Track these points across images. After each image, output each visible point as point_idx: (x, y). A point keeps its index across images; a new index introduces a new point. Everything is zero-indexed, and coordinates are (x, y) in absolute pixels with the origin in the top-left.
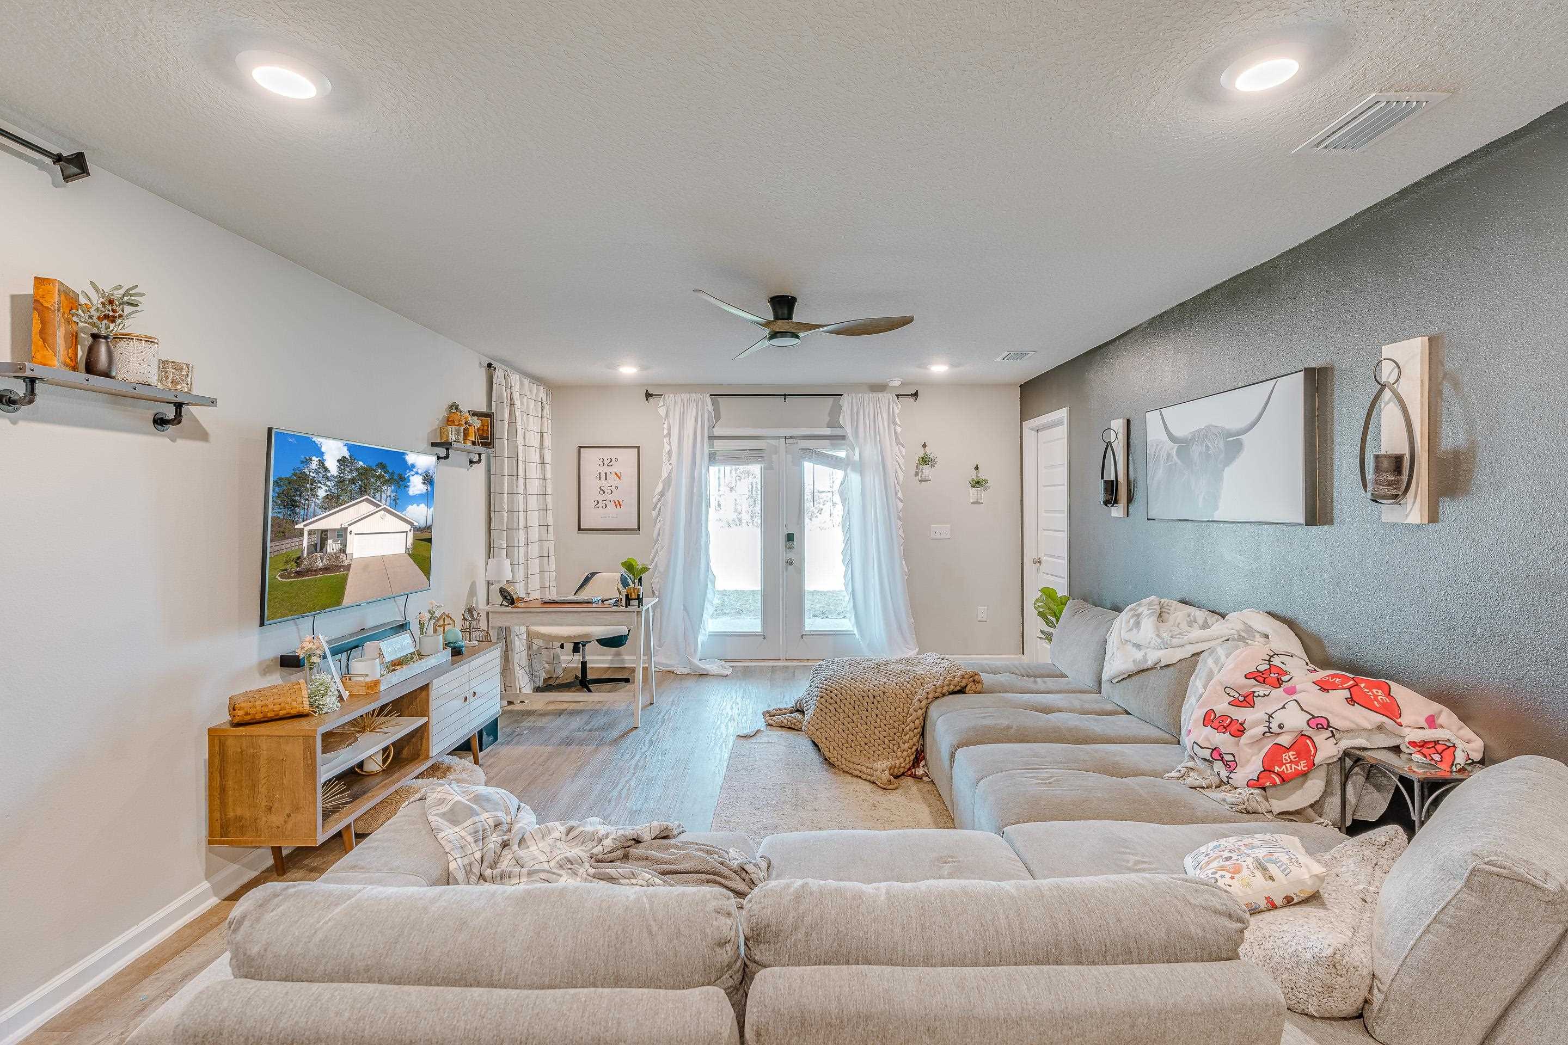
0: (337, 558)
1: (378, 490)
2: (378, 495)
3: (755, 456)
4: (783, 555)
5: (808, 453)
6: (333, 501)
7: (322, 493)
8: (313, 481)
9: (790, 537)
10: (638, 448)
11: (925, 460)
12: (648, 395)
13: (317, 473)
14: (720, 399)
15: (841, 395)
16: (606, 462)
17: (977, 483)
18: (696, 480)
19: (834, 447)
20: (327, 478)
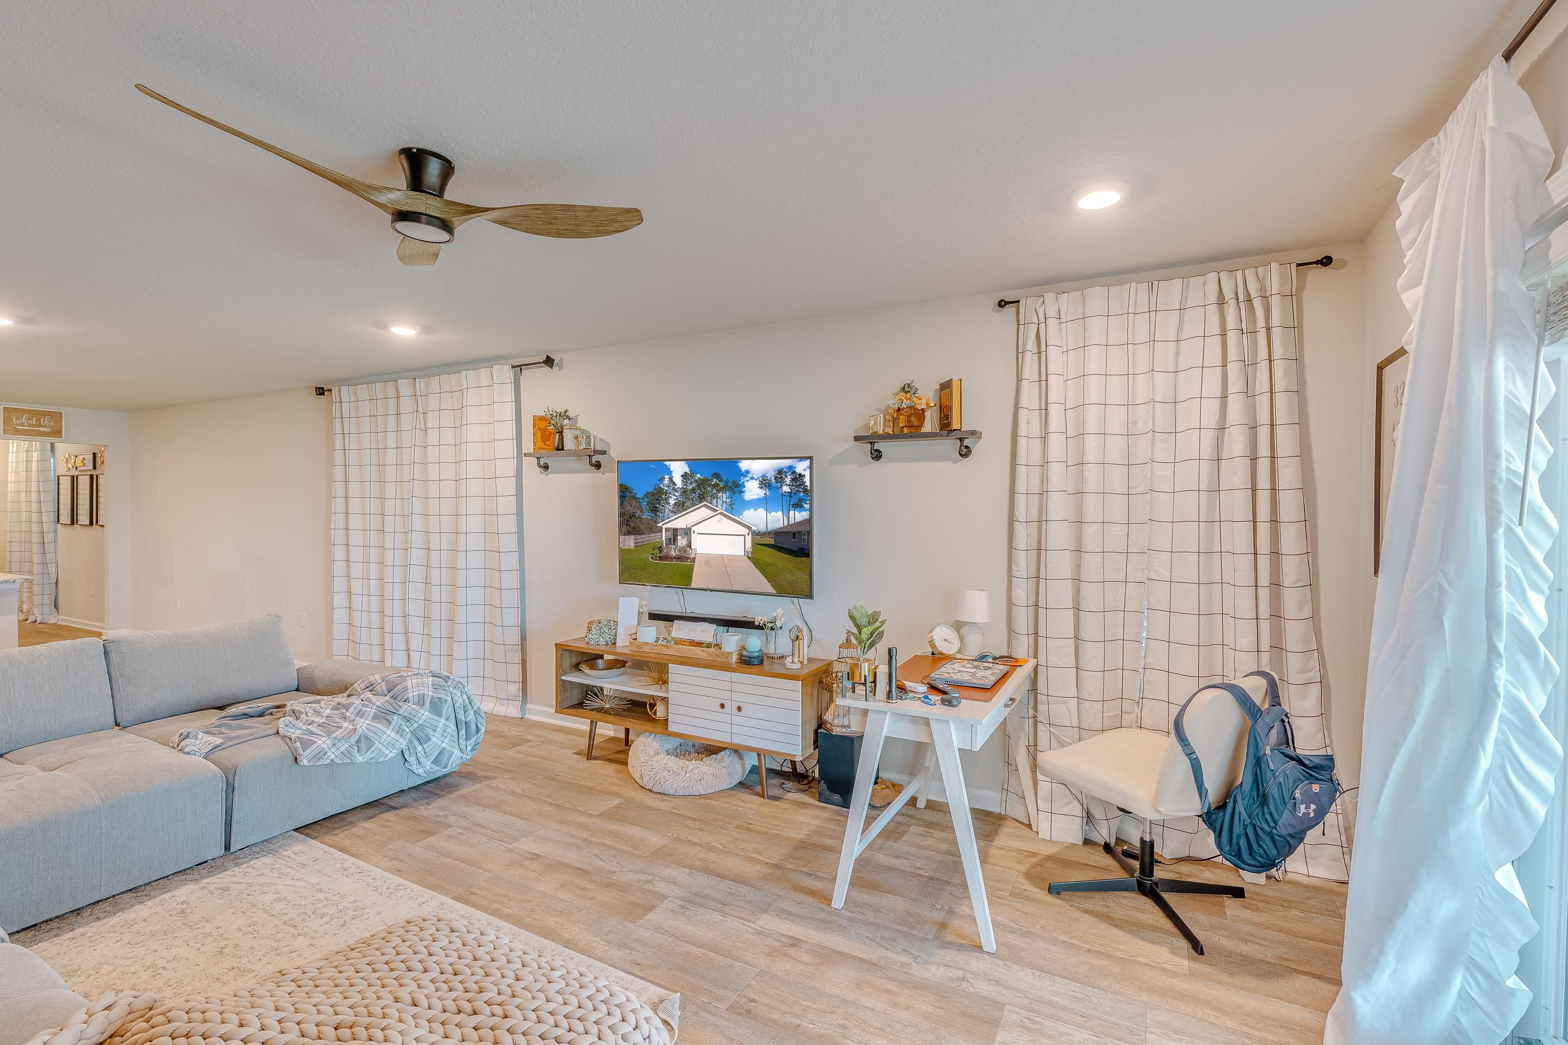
1: (714, 496)
2: (714, 501)
13: (669, 486)
16: (1400, 394)
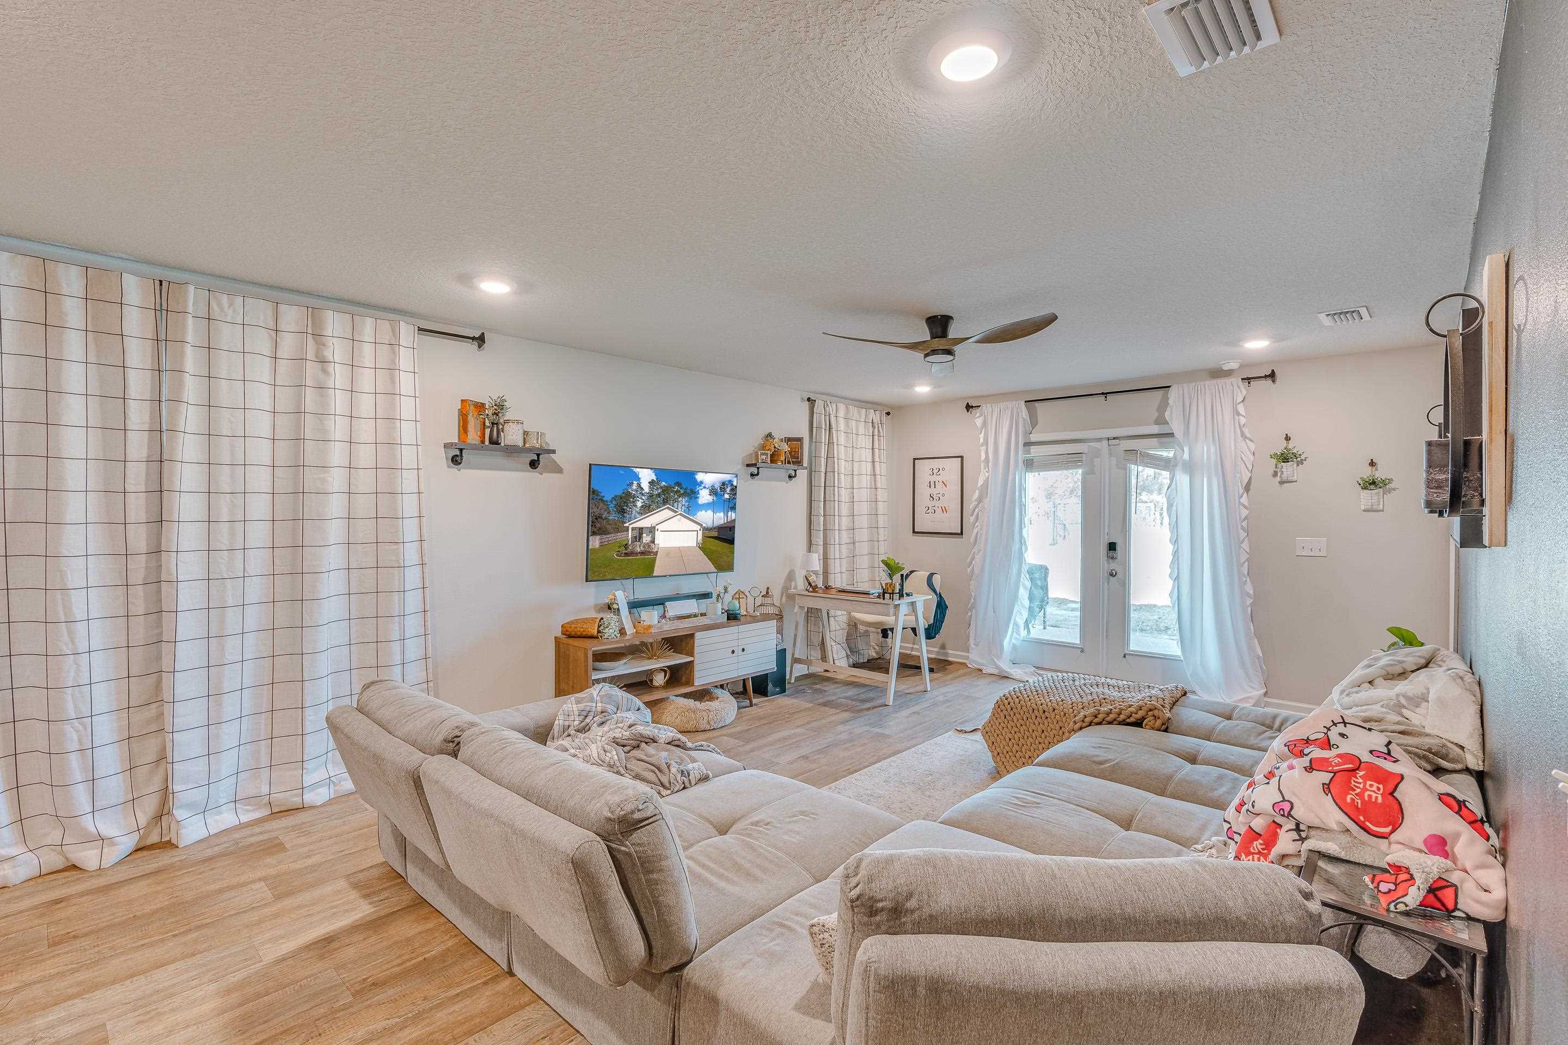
0: (649, 546)
1: (676, 501)
2: (676, 504)
3: (1071, 461)
4: (1105, 565)
5: (1133, 455)
6: (647, 509)
7: (639, 504)
8: (634, 497)
9: (1112, 547)
10: (962, 457)
11: (1285, 458)
12: (969, 407)
13: (637, 491)
14: (1037, 404)
15: (1169, 387)
16: (935, 471)
17: (1371, 484)
18: (1010, 484)
19: (1163, 446)
20: (643, 494)
